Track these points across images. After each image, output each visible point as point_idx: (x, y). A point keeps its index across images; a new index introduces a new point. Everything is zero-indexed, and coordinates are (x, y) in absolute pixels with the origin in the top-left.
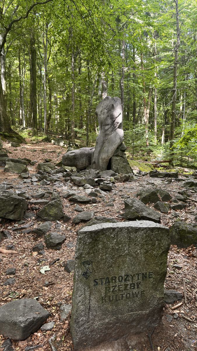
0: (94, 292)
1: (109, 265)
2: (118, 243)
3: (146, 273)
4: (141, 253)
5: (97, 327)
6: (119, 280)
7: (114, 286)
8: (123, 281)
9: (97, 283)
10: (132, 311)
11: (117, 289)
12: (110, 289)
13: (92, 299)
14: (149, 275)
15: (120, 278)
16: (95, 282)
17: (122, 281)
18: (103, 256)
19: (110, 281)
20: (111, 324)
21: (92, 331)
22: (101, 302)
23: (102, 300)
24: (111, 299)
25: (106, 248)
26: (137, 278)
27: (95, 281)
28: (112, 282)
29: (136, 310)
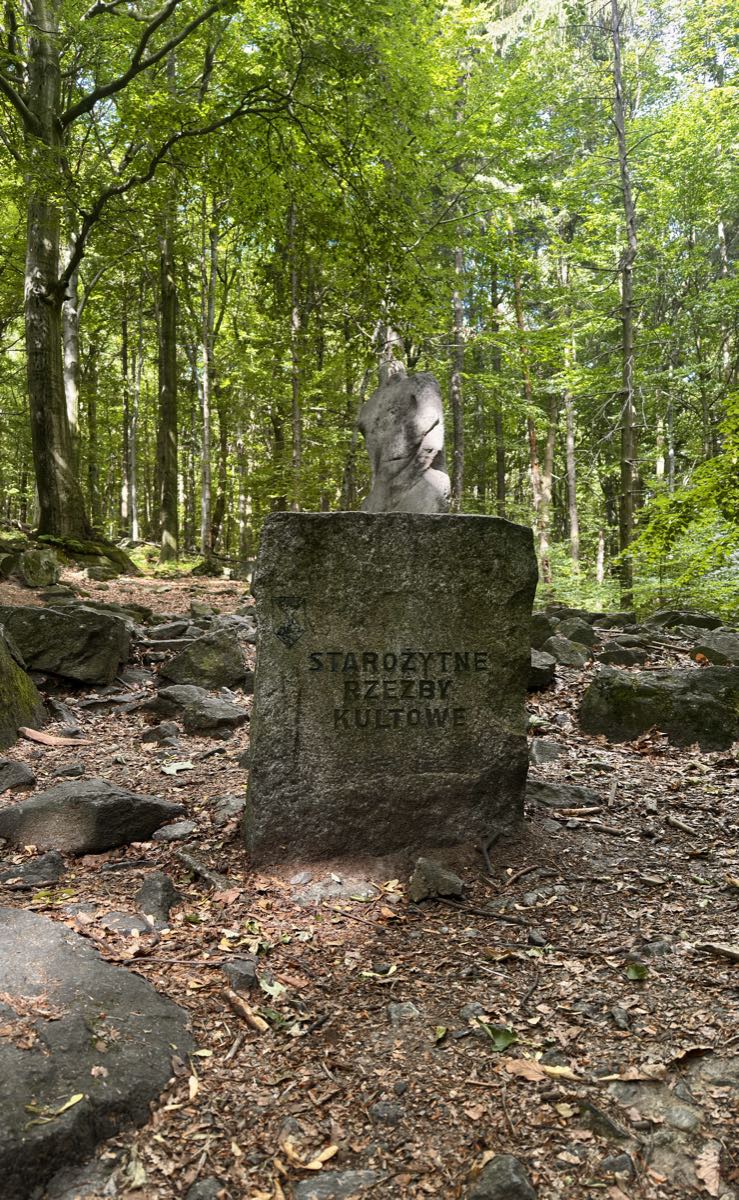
0: (310, 691)
1: (354, 617)
2: (379, 559)
3: (467, 653)
4: (450, 591)
5: (321, 802)
6: (385, 664)
7: (370, 682)
8: (398, 670)
9: (320, 664)
10: (427, 768)
11: (379, 690)
12: (358, 689)
13: (305, 710)
14: (477, 661)
15: (389, 659)
16: (315, 659)
17: (393, 668)
18: (337, 590)
19: (359, 664)
20: (364, 798)
21: (305, 812)
22: (332, 725)
23: (337, 718)
24: (363, 719)
25: (347, 571)
26: (438, 667)
27: (313, 657)
28: (365, 670)
29: (441, 769)
